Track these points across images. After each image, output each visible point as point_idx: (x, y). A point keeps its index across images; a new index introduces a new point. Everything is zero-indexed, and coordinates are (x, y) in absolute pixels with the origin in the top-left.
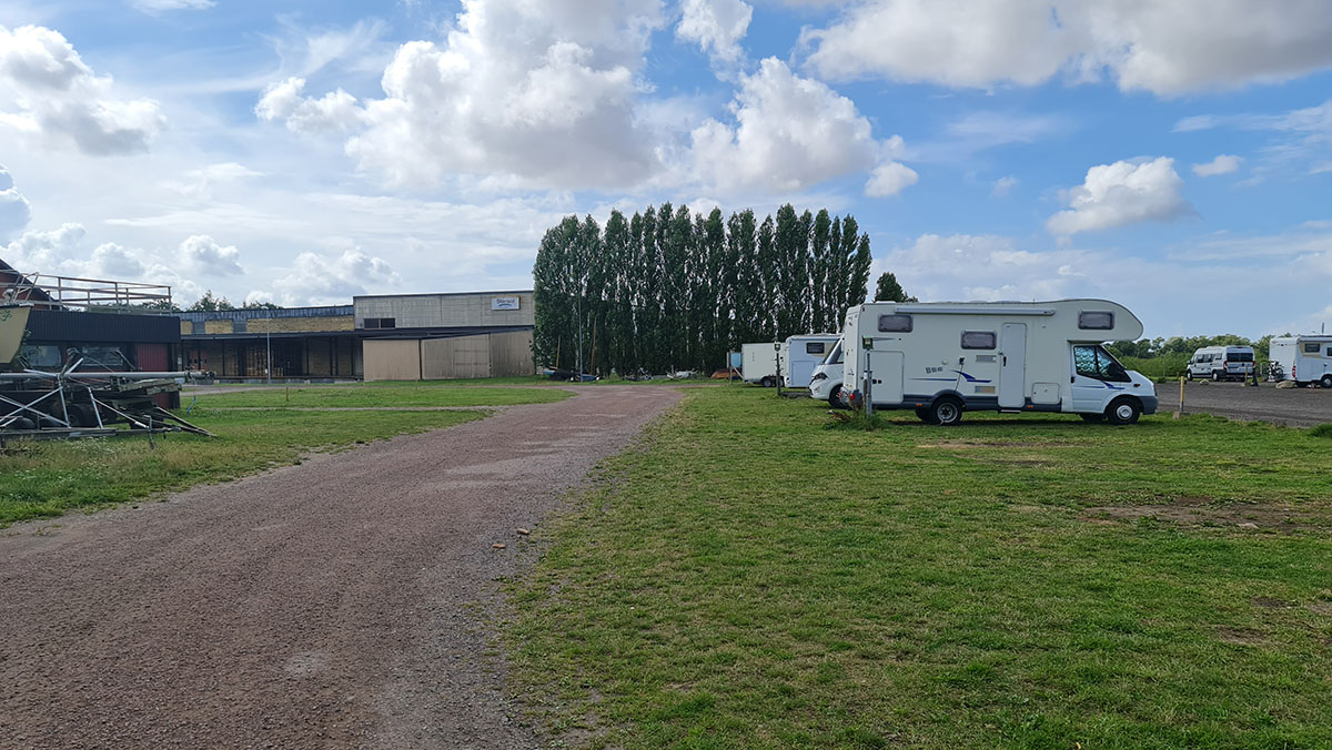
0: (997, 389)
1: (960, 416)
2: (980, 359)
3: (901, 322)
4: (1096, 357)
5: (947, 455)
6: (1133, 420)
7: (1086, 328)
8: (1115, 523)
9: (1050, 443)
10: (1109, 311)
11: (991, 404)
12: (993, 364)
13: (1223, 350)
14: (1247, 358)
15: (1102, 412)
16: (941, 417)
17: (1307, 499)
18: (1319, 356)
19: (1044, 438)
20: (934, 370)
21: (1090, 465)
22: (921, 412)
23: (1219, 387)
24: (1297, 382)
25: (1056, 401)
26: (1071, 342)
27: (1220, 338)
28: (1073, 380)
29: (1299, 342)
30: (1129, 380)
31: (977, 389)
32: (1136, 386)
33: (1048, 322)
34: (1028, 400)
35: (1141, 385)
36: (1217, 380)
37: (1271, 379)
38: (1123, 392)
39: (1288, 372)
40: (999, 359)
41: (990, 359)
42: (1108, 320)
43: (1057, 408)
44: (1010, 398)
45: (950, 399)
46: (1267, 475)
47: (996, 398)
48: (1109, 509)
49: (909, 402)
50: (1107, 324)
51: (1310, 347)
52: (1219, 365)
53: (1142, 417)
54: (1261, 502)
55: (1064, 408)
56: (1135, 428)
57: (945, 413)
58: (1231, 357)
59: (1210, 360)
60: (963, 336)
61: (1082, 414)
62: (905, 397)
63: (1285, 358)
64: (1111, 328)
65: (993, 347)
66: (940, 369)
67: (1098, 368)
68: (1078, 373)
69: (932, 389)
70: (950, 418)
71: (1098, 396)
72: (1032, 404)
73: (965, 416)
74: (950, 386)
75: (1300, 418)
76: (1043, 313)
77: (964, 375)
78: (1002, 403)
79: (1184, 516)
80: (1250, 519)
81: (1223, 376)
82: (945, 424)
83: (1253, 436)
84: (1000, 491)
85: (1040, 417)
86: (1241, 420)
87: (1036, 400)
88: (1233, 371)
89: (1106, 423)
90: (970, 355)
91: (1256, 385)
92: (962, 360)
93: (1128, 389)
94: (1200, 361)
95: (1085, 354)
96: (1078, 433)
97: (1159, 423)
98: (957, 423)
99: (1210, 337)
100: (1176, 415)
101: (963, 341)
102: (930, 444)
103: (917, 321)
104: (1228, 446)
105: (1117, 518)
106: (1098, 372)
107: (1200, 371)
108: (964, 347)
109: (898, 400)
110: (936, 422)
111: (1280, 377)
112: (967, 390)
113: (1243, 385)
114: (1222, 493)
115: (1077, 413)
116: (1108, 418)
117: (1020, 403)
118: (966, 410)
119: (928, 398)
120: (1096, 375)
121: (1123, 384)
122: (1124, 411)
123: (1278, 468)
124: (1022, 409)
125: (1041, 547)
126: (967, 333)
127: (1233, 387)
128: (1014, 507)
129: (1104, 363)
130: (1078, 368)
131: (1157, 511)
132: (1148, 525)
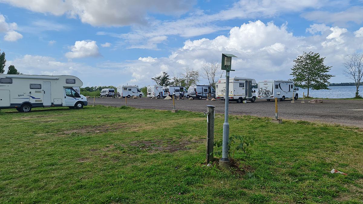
0: (42, 101)
1: (31, 109)
2: (36, 92)
3: (9, 80)
4: (71, 91)
5: (22, 121)
6: (82, 108)
7: (68, 83)
8: (65, 135)
9: (58, 115)
10: (74, 79)
11: (41, 105)
12: (40, 93)
13: (108, 90)
14: (113, 91)
15: (74, 106)
16: (24, 110)
17: (113, 124)
18: (127, 91)
19: (56, 114)
20: (21, 95)
21: (65, 120)
22: (18, 109)
23: (107, 98)
24: (123, 97)
25: (61, 103)
26: (64, 87)
27: (109, 87)
28: (65, 97)
29: (123, 87)
30: (80, 97)
31: (36, 101)
32: (82, 98)
33: (57, 81)
34: (52, 103)
35: (84, 98)
36: (107, 97)
37: (118, 96)
38: (79, 100)
39: (121, 94)
40: (43, 92)
41: (40, 92)
42: (74, 81)
43: (61, 105)
44: (47, 103)
45: (27, 104)
46: (106, 119)
47: (42, 103)
48: (65, 132)
49: (12, 106)
50: (74, 82)
51: (125, 89)
52: (107, 93)
53: (84, 107)
54: (103, 125)
55: (63, 105)
56: (82, 110)
57: (26, 109)
58: (110, 91)
59: (105, 92)
60: (30, 85)
61: (69, 107)
62: (11, 104)
63: (120, 91)
64: (75, 83)
65: (41, 89)
66: (23, 95)
67: (72, 94)
68: (67, 95)
69: (21, 101)
70: (27, 110)
71: (72, 102)
72: (54, 104)
73: (33, 109)
74: (27, 100)
75: (120, 105)
76: (56, 79)
77: (31, 97)
78: (44, 105)
79: (84, 131)
80: (98, 130)
81: (108, 96)
82: (26, 112)
83: (108, 110)
84: (34, 130)
85: (56, 108)
86: (107, 106)
87: (55, 103)
88: (110, 94)
89: (75, 109)
90: (33, 91)
91: (115, 98)
92: (30, 92)
93: (80, 99)
94: (103, 92)
95: (68, 90)
96: (66, 112)
97: (88, 108)
98: (30, 111)
99: (107, 86)
100: (93, 106)
101: (30, 87)
102: (18, 118)
103: (14, 80)
104: (102, 112)
105: (66, 134)
106: (72, 95)
107: (103, 95)
108: (31, 89)
109: (9, 105)
110: (23, 112)
111: (119, 96)
112: (32, 101)
113: (112, 98)
114: (95, 124)
115: (67, 106)
116: (75, 107)
117: (50, 104)
118: (32, 107)
119: (19, 104)
120: (71, 96)
121: (79, 98)
122: (79, 105)
123: (110, 117)
124: (51, 106)
125: (40, 145)
126: (32, 84)
127: (110, 98)
128: (37, 135)
129: (74, 93)
130: (66, 94)
131: (77, 131)
132: (73, 135)
